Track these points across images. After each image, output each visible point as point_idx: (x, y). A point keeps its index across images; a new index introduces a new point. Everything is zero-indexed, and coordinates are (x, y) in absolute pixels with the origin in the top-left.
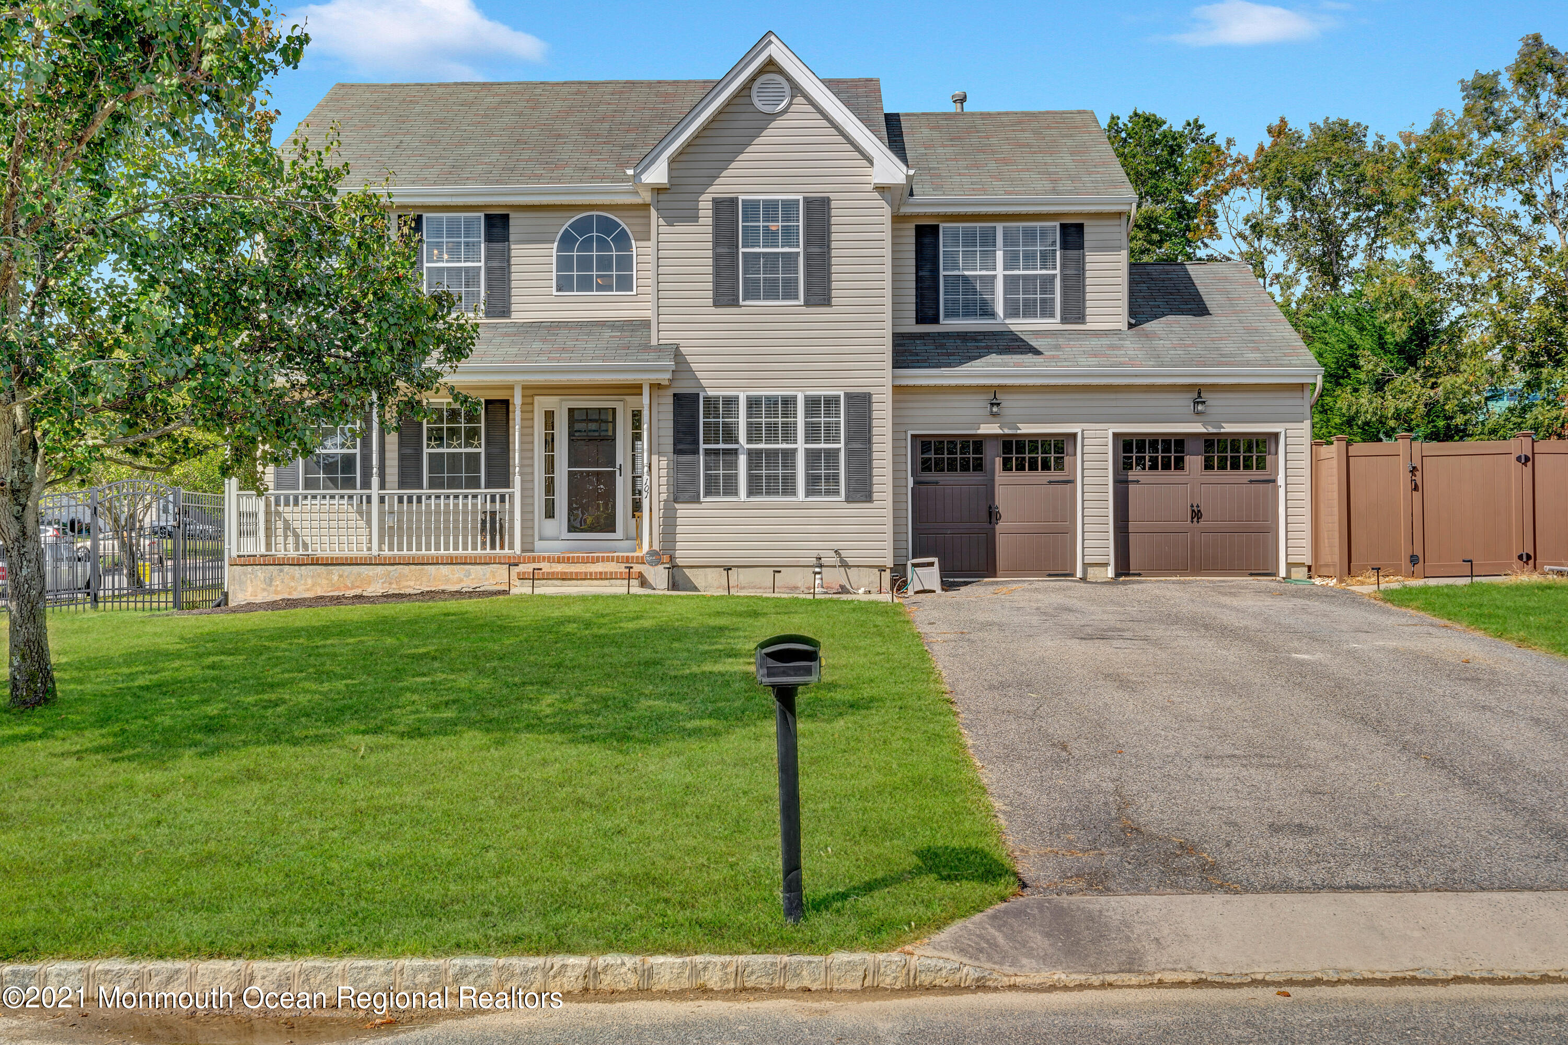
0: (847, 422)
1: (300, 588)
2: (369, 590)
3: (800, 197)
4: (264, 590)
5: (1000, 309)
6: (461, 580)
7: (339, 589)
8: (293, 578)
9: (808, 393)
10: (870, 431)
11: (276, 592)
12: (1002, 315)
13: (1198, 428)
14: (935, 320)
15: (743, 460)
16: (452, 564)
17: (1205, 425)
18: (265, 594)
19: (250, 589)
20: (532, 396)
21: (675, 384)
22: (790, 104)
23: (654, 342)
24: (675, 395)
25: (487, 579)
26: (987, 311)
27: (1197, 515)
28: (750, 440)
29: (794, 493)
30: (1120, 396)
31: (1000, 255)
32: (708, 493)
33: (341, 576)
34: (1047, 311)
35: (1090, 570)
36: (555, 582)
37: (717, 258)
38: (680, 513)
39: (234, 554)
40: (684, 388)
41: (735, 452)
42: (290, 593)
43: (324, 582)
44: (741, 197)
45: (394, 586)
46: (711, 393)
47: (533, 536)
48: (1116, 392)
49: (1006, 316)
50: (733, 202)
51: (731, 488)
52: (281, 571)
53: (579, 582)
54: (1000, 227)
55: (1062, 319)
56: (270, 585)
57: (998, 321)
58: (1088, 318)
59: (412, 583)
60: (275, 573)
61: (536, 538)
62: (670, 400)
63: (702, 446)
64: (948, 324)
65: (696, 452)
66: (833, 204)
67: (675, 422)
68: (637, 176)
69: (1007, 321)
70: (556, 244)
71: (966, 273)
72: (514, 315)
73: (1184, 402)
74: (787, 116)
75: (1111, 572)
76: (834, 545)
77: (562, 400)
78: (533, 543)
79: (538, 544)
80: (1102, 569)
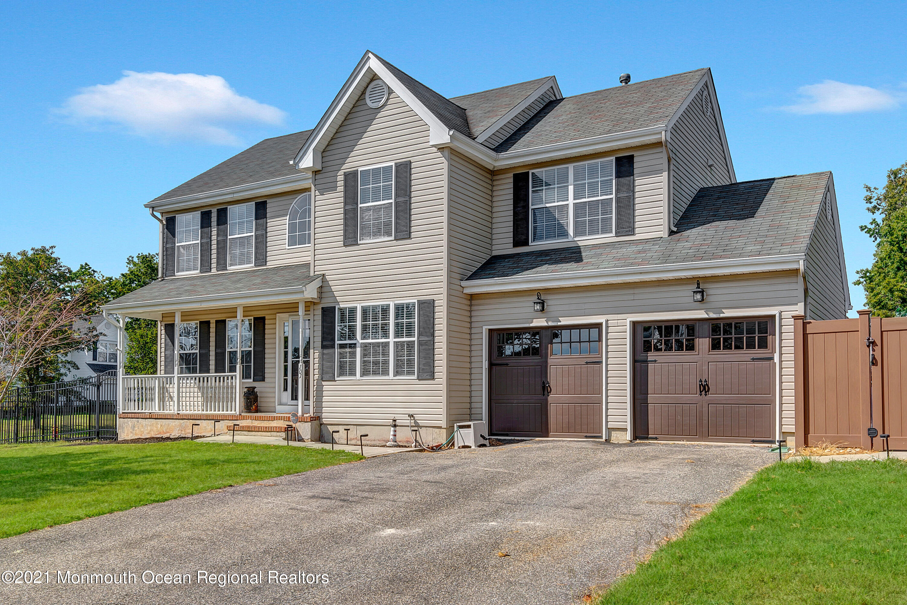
0: (419, 321)
1: (146, 432)
2: (173, 434)
3: (392, 163)
4: (131, 432)
5: (571, 232)
7: (160, 433)
8: (142, 426)
9: (396, 302)
10: (433, 328)
11: (137, 434)
12: (572, 235)
13: (701, 314)
14: (526, 243)
15: (358, 350)
17: (707, 311)
18: (132, 435)
20: (275, 314)
21: (323, 301)
22: (388, 99)
23: (312, 274)
24: (322, 308)
25: (223, 430)
26: (564, 233)
27: (704, 388)
28: (363, 338)
29: (387, 373)
31: (571, 188)
32: (340, 374)
33: (161, 426)
34: (606, 230)
35: (613, 434)
37: (346, 212)
38: (325, 388)
39: (121, 412)
40: (326, 303)
41: (353, 346)
42: (141, 435)
44: (360, 169)
46: (342, 306)
47: (275, 402)
49: (576, 234)
50: (355, 173)
51: (353, 373)
54: (571, 167)
55: (616, 233)
56: (134, 430)
57: (570, 239)
58: (637, 231)
60: (136, 423)
61: (277, 404)
62: (319, 312)
63: (337, 342)
64: (535, 245)
65: (333, 347)
66: (413, 165)
67: (323, 327)
68: (297, 164)
69: (576, 239)
70: (288, 216)
71: (548, 205)
72: (268, 264)
73: (686, 293)
74: (386, 108)
75: (628, 436)
76: (411, 411)
77: (290, 315)
78: (275, 407)
79: (278, 408)
80: (624, 433)
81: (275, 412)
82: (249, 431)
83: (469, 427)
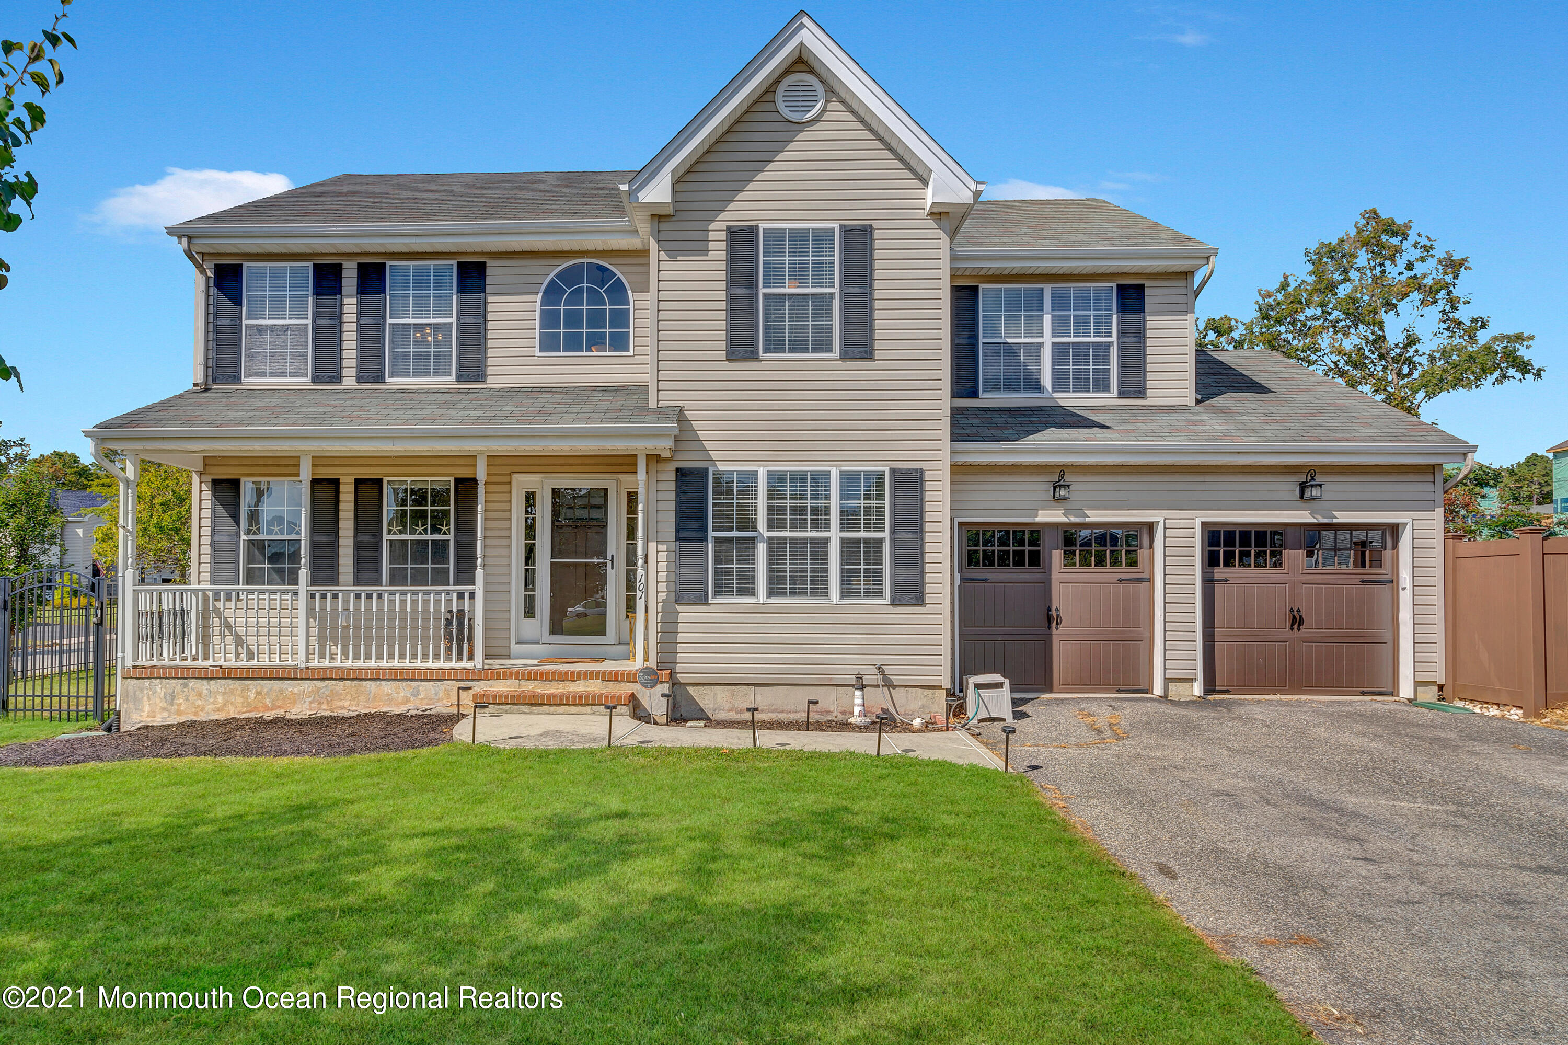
0: (894, 505)
1: (209, 708)
2: (293, 712)
3: (836, 225)
4: (164, 709)
5: (1047, 381)
6: (407, 701)
7: (256, 709)
8: (200, 695)
9: (845, 469)
10: (922, 517)
11: (179, 713)
12: (1050, 389)
13: (1304, 517)
14: (974, 394)
15: (762, 550)
16: (396, 679)
17: (1312, 512)
18: (165, 714)
19: (147, 708)
20: (510, 474)
21: (679, 456)
22: (824, 111)
23: (653, 404)
24: (678, 470)
25: (439, 700)
26: (1033, 384)
27: (1297, 621)
28: (770, 528)
29: (825, 592)
30: (1209, 478)
31: (1047, 319)
32: (718, 592)
33: (258, 693)
34: (1102, 385)
35: (1172, 686)
36: (522, 708)
37: (732, 299)
38: (681, 617)
39: (129, 663)
40: (689, 461)
41: (753, 540)
42: (196, 714)
43: (239, 700)
44: (762, 225)
45: (324, 707)
46: (722, 467)
47: (509, 638)
48: (1204, 474)
49: (1055, 388)
50: (752, 231)
51: (747, 587)
52: (186, 686)
53: (552, 708)
54: (1048, 289)
55: (1119, 393)
56: (172, 704)
57: (1046, 395)
58: (1149, 393)
59: (346, 703)
60: (178, 688)
61: (513, 641)
62: (672, 476)
63: (711, 534)
64: (988, 399)
65: (703, 540)
66: (877, 234)
67: (679, 504)
68: (631, 193)
69: (1055, 395)
70: (540, 295)
71: (1009, 340)
72: (490, 379)
73: (1288, 486)
74: (818, 126)
75: (1197, 689)
76: (879, 659)
77: (545, 479)
78: (509, 647)
79: (515, 648)
80: (1187, 685)
81: (509, 657)
82: (532, 705)
83: (999, 686)
